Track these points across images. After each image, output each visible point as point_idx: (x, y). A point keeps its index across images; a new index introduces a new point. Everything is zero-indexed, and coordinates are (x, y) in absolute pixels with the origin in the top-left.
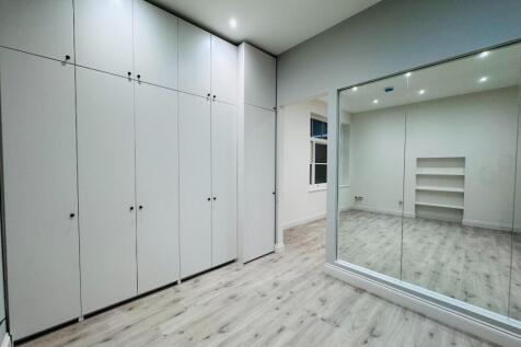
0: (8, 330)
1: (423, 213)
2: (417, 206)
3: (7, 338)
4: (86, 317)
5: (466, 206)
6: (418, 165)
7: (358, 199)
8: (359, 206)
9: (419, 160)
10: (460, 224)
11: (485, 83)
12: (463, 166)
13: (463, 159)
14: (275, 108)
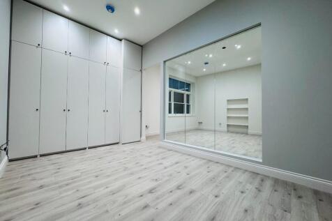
0: (7, 154)
1: (231, 129)
2: (228, 125)
3: (6, 158)
4: (41, 156)
5: (250, 123)
6: (228, 104)
7: (200, 123)
8: (201, 127)
9: (228, 101)
10: (247, 134)
11: (250, 61)
12: (247, 103)
13: (247, 99)
14: (141, 71)
